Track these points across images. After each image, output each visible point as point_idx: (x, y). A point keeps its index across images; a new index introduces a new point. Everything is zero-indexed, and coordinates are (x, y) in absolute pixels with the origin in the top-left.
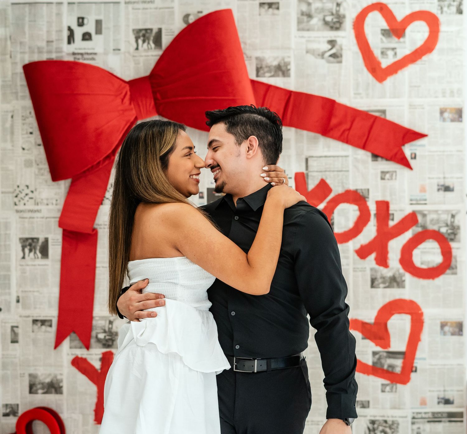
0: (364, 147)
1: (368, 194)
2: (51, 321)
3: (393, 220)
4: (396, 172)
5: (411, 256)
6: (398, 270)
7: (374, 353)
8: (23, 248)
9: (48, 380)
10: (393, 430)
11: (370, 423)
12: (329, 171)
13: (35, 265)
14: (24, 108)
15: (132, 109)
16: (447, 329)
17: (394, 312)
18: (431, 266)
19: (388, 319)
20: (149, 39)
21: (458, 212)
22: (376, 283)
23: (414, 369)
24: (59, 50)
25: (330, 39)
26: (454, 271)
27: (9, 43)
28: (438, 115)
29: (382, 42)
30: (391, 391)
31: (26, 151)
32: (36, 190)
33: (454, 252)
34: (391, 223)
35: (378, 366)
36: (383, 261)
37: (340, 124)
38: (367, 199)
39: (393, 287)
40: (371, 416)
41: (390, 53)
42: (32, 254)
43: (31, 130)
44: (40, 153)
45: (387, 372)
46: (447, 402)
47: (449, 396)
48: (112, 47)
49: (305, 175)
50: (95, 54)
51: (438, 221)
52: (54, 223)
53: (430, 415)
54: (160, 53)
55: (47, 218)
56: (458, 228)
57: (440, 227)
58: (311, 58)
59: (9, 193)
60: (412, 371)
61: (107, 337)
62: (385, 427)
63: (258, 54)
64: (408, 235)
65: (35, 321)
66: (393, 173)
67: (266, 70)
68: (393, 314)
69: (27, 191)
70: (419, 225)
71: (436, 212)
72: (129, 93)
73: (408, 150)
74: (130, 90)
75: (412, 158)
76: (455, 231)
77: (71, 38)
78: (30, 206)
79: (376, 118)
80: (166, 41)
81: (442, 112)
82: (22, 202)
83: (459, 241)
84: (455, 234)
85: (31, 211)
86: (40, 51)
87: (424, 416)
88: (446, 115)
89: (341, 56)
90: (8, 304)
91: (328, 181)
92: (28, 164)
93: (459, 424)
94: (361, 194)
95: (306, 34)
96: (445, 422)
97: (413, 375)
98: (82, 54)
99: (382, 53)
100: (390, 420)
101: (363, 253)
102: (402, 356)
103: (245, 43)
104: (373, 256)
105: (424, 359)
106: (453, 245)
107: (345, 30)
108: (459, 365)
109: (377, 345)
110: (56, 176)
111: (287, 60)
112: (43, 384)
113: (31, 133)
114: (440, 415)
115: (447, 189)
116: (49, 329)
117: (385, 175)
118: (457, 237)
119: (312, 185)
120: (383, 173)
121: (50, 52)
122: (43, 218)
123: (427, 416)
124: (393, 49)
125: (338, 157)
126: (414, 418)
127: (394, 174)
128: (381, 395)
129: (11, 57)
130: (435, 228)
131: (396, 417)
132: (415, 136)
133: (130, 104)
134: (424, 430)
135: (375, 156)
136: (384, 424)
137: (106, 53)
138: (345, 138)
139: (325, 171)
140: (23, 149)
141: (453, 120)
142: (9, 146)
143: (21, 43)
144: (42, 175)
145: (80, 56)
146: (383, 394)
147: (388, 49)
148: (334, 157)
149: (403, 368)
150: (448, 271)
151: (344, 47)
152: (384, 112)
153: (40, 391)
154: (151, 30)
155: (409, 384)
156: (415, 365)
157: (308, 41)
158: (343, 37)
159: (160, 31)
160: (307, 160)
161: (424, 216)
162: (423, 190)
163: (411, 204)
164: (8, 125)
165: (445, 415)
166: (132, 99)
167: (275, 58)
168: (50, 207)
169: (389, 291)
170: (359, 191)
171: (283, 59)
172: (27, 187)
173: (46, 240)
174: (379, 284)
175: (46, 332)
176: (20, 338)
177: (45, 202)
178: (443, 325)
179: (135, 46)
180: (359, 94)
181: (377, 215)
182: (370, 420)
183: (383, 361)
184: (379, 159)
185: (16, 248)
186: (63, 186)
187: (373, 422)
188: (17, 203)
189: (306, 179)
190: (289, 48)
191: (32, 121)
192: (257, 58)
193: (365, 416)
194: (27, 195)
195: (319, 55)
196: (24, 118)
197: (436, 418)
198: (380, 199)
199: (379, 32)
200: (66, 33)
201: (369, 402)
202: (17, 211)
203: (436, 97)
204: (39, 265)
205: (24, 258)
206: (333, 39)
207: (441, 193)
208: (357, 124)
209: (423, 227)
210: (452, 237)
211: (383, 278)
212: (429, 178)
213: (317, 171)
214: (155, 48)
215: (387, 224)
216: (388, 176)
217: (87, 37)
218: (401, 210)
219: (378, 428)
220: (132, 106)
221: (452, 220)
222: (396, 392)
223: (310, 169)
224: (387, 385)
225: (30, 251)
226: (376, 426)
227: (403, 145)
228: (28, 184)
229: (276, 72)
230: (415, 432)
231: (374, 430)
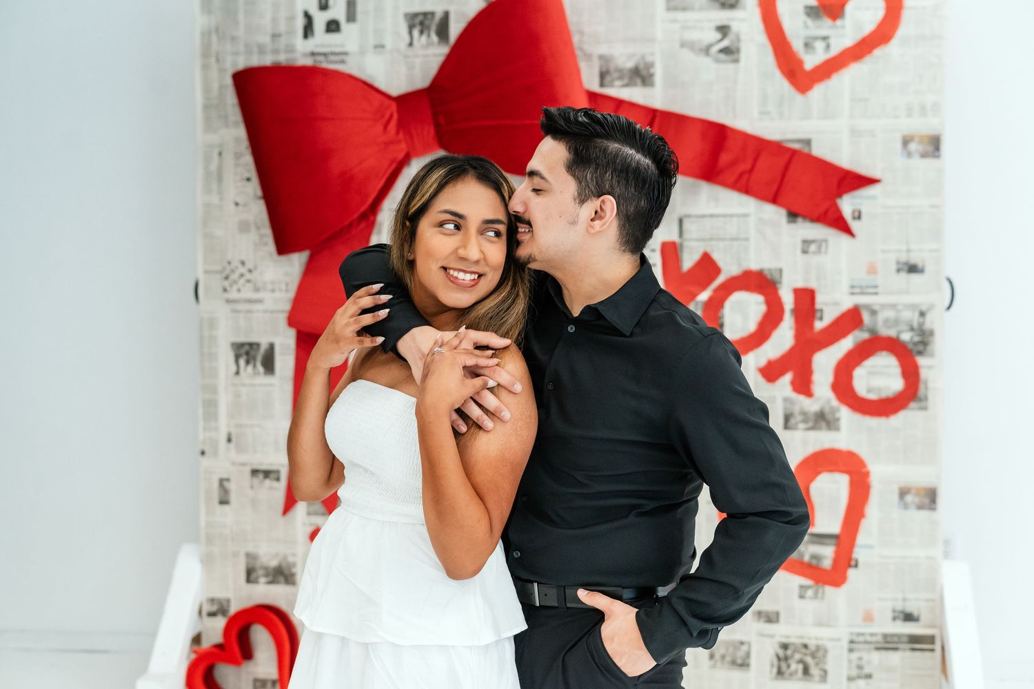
0: (774, 200)
1: (781, 277)
2: (278, 472)
3: (821, 319)
4: (826, 241)
5: (850, 377)
6: (829, 402)
8: (237, 357)
9: (274, 563)
10: (817, 660)
11: (781, 648)
12: (718, 239)
13: (253, 385)
14: (237, 140)
15: (399, 142)
16: (909, 498)
17: (822, 469)
18: (884, 395)
19: (812, 480)
20: (429, 28)
21: (931, 307)
22: (792, 421)
23: (853, 563)
24: (290, 49)
25: (719, 23)
26: (922, 404)
27: (214, 38)
28: (899, 146)
29: (806, 26)
30: (816, 596)
31: (240, 208)
32: (256, 268)
33: (924, 373)
34: (819, 325)
36: (803, 385)
37: (734, 163)
38: (778, 286)
39: (820, 429)
40: (782, 637)
41: (820, 45)
42: (250, 368)
43: (247, 175)
44: (259, 211)
45: (809, 566)
46: (909, 617)
47: (911, 608)
48: (372, 41)
49: (678, 247)
50: (345, 54)
51: (896, 322)
52: (282, 319)
53: (879, 638)
54: (444, 50)
55: (272, 312)
56: (931, 333)
57: (899, 332)
58: (687, 56)
59: (216, 272)
60: (850, 566)
62: (805, 654)
63: (603, 50)
64: (846, 344)
65: (255, 472)
66: (821, 244)
67: (615, 75)
68: (818, 473)
69: (242, 270)
70: (865, 329)
71: (893, 306)
72: (395, 116)
73: (847, 205)
74: (399, 111)
75: (854, 218)
76: (925, 339)
77: (308, 30)
78: (248, 293)
79: (794, 153)
80: (455, 30)
81: (906, 142)
82: (235, 288)
83: (932, 355)
84: (924, 343)
85: (249, 301)
86: (261, 50)
87: (869, 638)
88: (913, 146)
89: (738, 51)
90: (214, 444)
91: (716, 256)
92: (244, 227)
93: (928, 654)
94: (769, 277)
95: (680, 16)
96: (904, 650)
97: (851, 573)
98: (325, 54)
99: (807, 45)
100: (812, 643)
101: (771, 372)
102: (833, 541)
103: (581, 33)
104: (787, 378)
105: (871, 547)
106: (922, 361)
107: (744, 8)
108: (928, 558)
110: (284, 246)
111: (649, 59)
112: (266, 568)
113: (248, 179)
114: (895, 639)
115: (913, 269)
116: (275, 484)
117: (808, 247)
118: (929, 348)
119: (688, 261)
120: (806, 243)
121: (276, 52)
122: (265, 311)
123: (874, 639)
124: (825, 38)
125: (731, 216)
126: (852, 642)
127: (824, 245)
128: (798, 603)
129: (218, 60)
130: (892, 333)
131: (822, 639)
132: (858, 181)
133: (398, 133)
134: (869, 662)
135: (793, 215)
136: (804, 650)
137: (362, 53)
138: (743, 185)
139: (711, 239)
140: (237, 204)
141: (924, 155)
142: (215, 199)
143: (233, 39)
144: (266, 244)
145: (321, 58)
146: (802, 601)
147: (815, 38)
148: (724, 216)
149: (836, 561)
150: (913, 405)
151: (743, 37)
152: (808, 142)
153: (262, 580)
154: (433, 14)
155: (845, 587)
156: (855, 555)
157: (684, 28)
158: (742, 20)
159: (446, 17)
160: (681, 222)
161: (874, 313)
162: (872, 270)
163: (853, 294)
164: (214, 167)
165: (905, 639)
166: (401, 125)
167: (630, 56)
168: (277, 295)
169: (813, 435)
170: (766, 273)
171: (643, 57)
172: (243, 263)
173: (271, 347)
174: (797, 424)
175: (271, 488)
176: (233, 497)
177: (269, 286)
178: (903, 493)
179: (407, 39)
180: (767, 113)
181: (796, 312)
182: (780, 643)
183: (802, 548)
184: (800, 220)
185: (225, 358)
186: (297, 262)
187: (785, 646)
188: (228, 289)
189: (679, 254)
190: (652, 40)
191: (248, 159)
192: (601, 57)
193: (772, 636)
194: (242, 275)
195: (701, 50)
196: (238, 156)
197: (889, 644)
198: (800, 284)
199: (801, 11)
200: (300, 22)
201: (778, 614)
202: (228, 301)
203: (897, 117)
204: (261, 385)
205: (237, 373)
206: (725, 23)
207: (903, 275)
208: (763, 163)
209: (872, 331)
210: (921, 348)
211: (804, 413)
212: (883, 251)
213: (698, 240)
214: (439, 43)
215: (811, 327)
216: (813, 248)
217: (333, 27)
218: (836, 304)
219: (792, 656)
220: (401, 135)
221: (921, 320)
222: (823, 598)
223: (686, 235)
224: (809, 587)
225: (248, 362)
226: (789, 652)
227: (840, 195)
228: (243, 258)
229: (631, 78)
230: (854, 665)
231: (786, 658)
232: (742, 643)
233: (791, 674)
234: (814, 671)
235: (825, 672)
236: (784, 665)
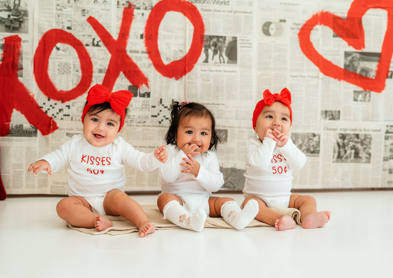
7: (347, 54)
10: (365, 146)
11: (340, 138)
17: (370, 6)
19: (363, 14)
35: (351, 70)
40: (341, 129)
45: (360, 76)
61: (12, 17)
62: (356, 142)
68: (368, 9)
97: (388, 82)
100: (362, 134)
102: (377, 58)
109: (349, 44)
126: (387, 132)
128: (353, 105)
131: (369, 130)
136: (356, 140)
146: (356, 102)
149: (378, 72)
155: (383, 92)
182: (340, 134)
183: (356, 64)
187: (343, 137)
193: (335, 129)
201: (339, 112)
219: (348, 144)
222: (369, 100)
224: (360, 92)
226: (346, 141)
230: (388, 150)
231: (344, 146)
232: (314, 135)
233: (347, 157)
234: (363, 154)
235: (370, 154)
236: (342, 150)
